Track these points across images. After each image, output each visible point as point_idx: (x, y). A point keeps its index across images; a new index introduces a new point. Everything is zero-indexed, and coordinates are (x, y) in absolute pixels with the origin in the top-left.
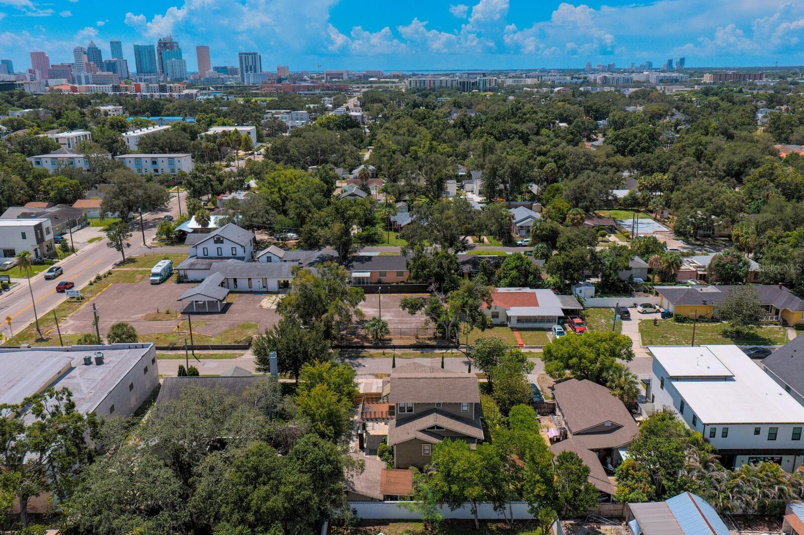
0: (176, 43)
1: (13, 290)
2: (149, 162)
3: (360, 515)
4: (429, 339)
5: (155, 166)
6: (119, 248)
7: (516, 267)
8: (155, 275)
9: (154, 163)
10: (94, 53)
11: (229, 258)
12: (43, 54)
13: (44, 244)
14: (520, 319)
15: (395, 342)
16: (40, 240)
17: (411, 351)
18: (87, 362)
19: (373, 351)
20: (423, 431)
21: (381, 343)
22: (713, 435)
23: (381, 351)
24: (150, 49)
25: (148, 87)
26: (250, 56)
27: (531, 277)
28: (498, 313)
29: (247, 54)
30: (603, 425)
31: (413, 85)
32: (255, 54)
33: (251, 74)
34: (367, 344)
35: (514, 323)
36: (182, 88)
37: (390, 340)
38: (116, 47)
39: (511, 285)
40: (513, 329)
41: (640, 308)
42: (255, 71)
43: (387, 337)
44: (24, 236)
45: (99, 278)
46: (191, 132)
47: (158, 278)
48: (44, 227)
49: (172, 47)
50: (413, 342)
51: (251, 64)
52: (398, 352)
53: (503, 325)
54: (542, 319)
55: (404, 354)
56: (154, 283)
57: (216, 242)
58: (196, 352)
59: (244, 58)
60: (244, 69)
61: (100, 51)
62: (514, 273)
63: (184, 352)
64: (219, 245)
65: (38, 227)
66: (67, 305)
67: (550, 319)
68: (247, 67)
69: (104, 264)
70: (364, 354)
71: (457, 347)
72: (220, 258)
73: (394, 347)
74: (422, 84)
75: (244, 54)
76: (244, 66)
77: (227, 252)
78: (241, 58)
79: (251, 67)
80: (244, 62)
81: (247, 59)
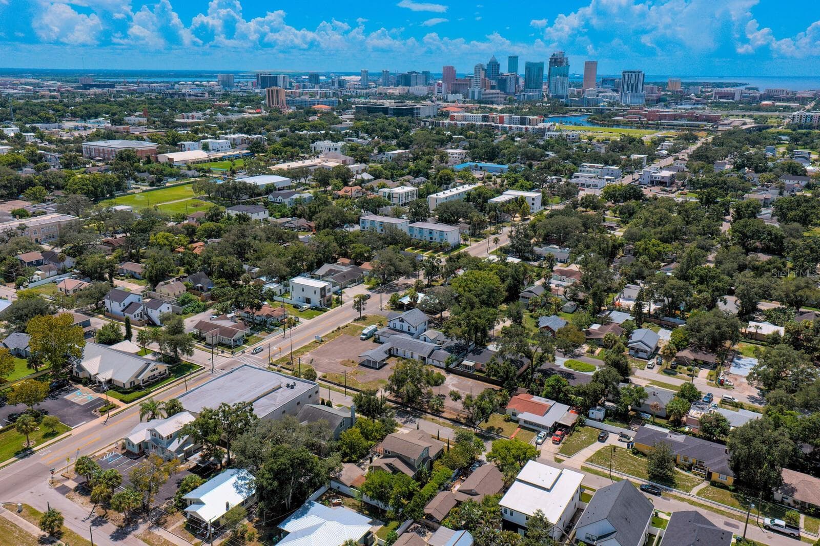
0: (567, 59)
1: (298, 326)
2: (428, 232)
3: (340, 490)
4: (464, 418)
5: (431, 236)
6: (358, 309)
8: (364, 334)
10: (494, 66)
11: (405, 332)
13: (326, 298)
14: (525, 422)
15: (444, 415)
16: (323, 296)
17: (448, 422)
18: (288, 386)
19: (429, 416)
20: (387, 464)
21: (437, 413)
22: (506, 512)
24: (540, 67)
25: (510, 118)
26: (634, 75)
27: (561, 395)
28: (517, 413)
29: (631, 72)
30: (471, 490)
31: (797, 120)
32: (640, 72)
33: (629, 94)
34: (429, 411)
35: (522, 423)
36: (538, 121)
37: (443, 412)
38: (513, 60)
39: (547, 397)
40: (520, 426)
42: (636, 91)
43: (442, 410)
44: (315, 292)
45: (339, 329)
46: (484, 198)
47: (364, 337)
48: (327, 288)
49: (562, 63)
50: (454, 417)
51: (633, 82)
52: (442, 420)
53: (517, 422)
54: (539, 426)
55: (443, 423)
56: (362, 339)
57: (400, 321)
58: (348, 391)
59: (627, 76)
60: (626, 87)
62: (550, 388)
63: (343, 389)
64: (402, 323)
65: (323, 289)
66: (313, 344)
67: (544, 427)
68: (628, 85)
70: (423, 416)
71: (474, 428)
72: (402, 331)
73: (442, 417)
74: (809, 120)
75: (629, 72)
76: (626, 83)
77: (405, 329)
78: (624, 76)
79: (632, 85)
80: (626, 80)
81: (630, 78)
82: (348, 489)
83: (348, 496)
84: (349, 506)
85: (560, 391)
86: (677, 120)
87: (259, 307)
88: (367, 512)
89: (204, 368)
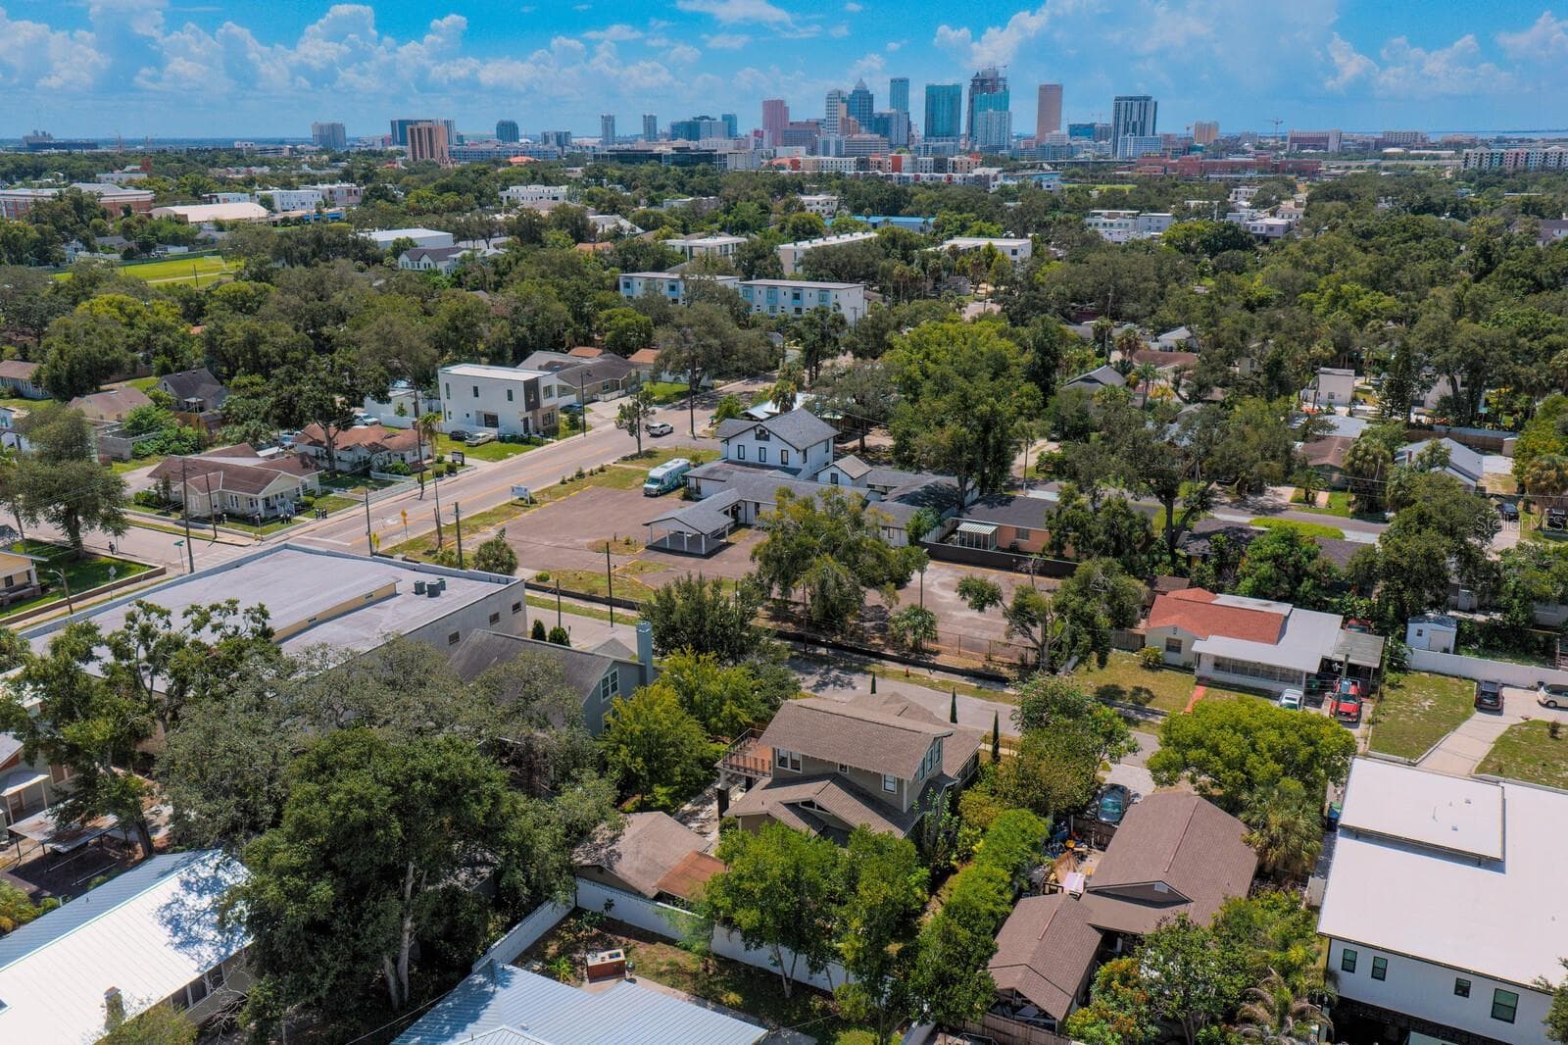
0: (1004, 80)
1: (462, 475)
2: (790, 294)
3: (616, 914)
4: (1011, 666)
5: (798, 303)
6: (633, 430)
7: (1275, 558)
8: (654, 481)
9: (797, 297)
10: (862, 100)
11: (772, 467)
12: (782, 102)
13: (540, 414)
14: (1220, 664)
15: (940, 660)
16: (532, 405)
17: (961, 680)
18: (419, 589)
19: (894, 667)
20: (792, 806)
21: (917, 656)
22: (1349, 965)
23: (902, 668)
24: (953, 94)
25: (915, 162)
26: (1136, 104)
27: (1307, 585)
28: (1180, 642)
29: (1131, 99)
31: (1473, 164)
32: (1147, 99)
33: (1130, 139)
34: (889, 652)
35: (1206, 669)
36: (973, 164)
37: (937, 653)
38: (900, 87)
39: (1257, 593)
40: (1202, 681)
41: (1542, 694)
42: (1142, 133)
43: (932, 646)
44: (510, 393)
45: (580, 475)
47: (655, 487)
48: (543, 384)
49: (994, 88)
50: (977, 664)
51: (1135, 118)
52: (937, 677)
53: (1187, 669)
54: (1272, 672)
55: (943, 683)
56: (648, 494)
57: (758, 437)
58: (617, 610)
59: (1123, 106)
60: (1121, 129)
61: (871, 98)
62: (1266, 568)
63: (606, 609)
64: (762, 444)
65: (531, 387)
66: (507, 509)
67: (1289, 677)
68: (1126, 124)
69: (607, 455)
70: (873, 668)
72: (762, 466)
73: (935, 667)
74: (1496, 161)
75: (1126, 98)
76: (1122, 123)
77: (773, 457)
78: (1118, 107)
79: (1135, 124)
80: (1122, 115)
81: (1129, 110)
82: (651, 908)
83: (650, 937)
84: (659, 976)
85: (1298, 575)
86: (1238, 172)
87: (347, 422)
88: (734, 998)
89: (162, 572)
